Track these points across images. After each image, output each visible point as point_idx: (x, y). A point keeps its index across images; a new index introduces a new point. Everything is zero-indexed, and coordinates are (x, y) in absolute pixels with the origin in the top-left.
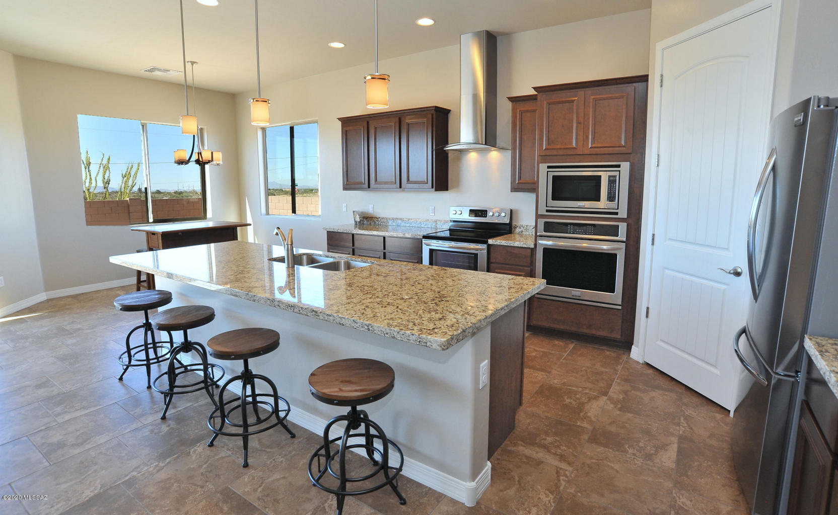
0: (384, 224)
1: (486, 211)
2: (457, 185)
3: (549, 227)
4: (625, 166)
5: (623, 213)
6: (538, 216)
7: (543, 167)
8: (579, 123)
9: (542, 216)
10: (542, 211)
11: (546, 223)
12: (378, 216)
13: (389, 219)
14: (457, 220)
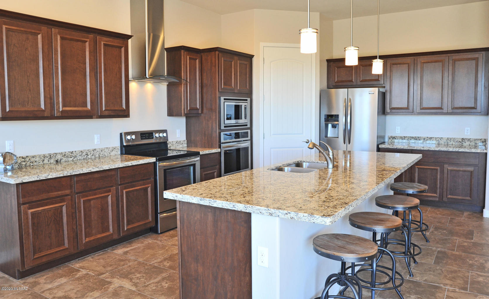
0: (36, 164)
1: (152, 133)
4: (249, 99)
5: (249, 126)
6: (220, 131)
7: (222, 99)
8: (235, 74)
13: (45, 156)
14: (130, 144)
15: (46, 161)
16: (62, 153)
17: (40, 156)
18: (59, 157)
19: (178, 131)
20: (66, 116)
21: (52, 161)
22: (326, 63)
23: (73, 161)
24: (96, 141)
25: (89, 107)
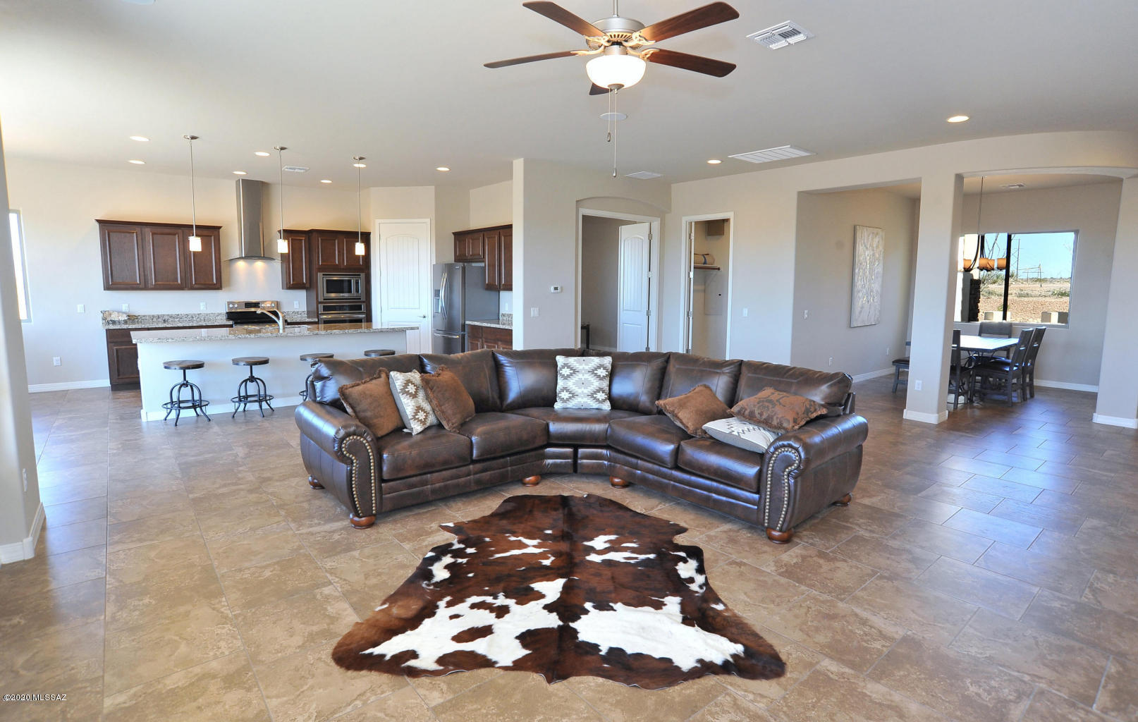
1: (259, 303)
2: (229, 284)
3: (326, 308)
4: (363, 275)
5: (363, 299)
6: (318, 303)
7: (320, 275)
8: (339, 252)
9: (321, 303)
10: (321, 299)
11: (324, 306)
12: (137, 315)
13: (153, 316)
14: (233, 311)
15: (155, 320)
16: (168, 315)
17: (149, 316)
18: (166, 318)
19: (296, 303)
20: (158, 288)
21: (160, 320)
22: (453, 236)
23: (179, 321)
24: (202, 308)
25: (179, 282)
